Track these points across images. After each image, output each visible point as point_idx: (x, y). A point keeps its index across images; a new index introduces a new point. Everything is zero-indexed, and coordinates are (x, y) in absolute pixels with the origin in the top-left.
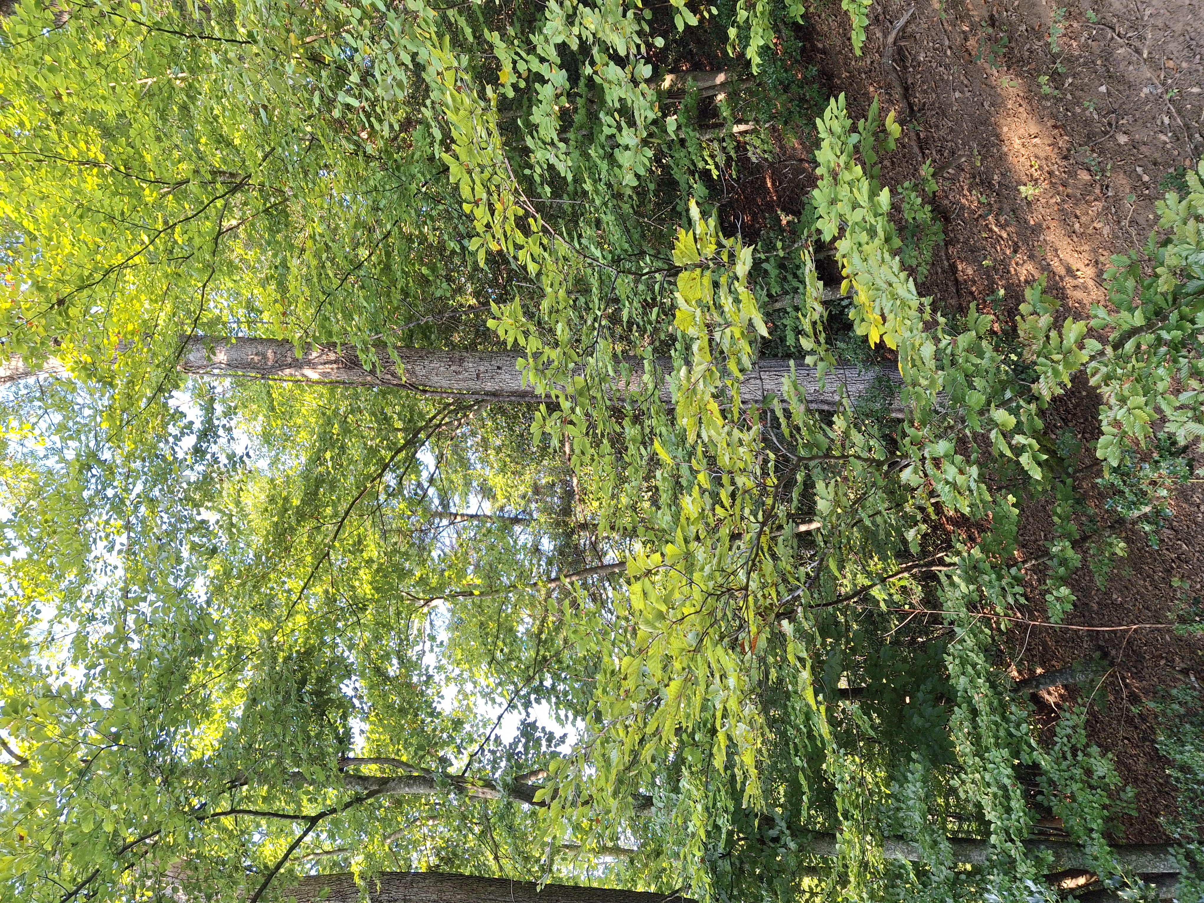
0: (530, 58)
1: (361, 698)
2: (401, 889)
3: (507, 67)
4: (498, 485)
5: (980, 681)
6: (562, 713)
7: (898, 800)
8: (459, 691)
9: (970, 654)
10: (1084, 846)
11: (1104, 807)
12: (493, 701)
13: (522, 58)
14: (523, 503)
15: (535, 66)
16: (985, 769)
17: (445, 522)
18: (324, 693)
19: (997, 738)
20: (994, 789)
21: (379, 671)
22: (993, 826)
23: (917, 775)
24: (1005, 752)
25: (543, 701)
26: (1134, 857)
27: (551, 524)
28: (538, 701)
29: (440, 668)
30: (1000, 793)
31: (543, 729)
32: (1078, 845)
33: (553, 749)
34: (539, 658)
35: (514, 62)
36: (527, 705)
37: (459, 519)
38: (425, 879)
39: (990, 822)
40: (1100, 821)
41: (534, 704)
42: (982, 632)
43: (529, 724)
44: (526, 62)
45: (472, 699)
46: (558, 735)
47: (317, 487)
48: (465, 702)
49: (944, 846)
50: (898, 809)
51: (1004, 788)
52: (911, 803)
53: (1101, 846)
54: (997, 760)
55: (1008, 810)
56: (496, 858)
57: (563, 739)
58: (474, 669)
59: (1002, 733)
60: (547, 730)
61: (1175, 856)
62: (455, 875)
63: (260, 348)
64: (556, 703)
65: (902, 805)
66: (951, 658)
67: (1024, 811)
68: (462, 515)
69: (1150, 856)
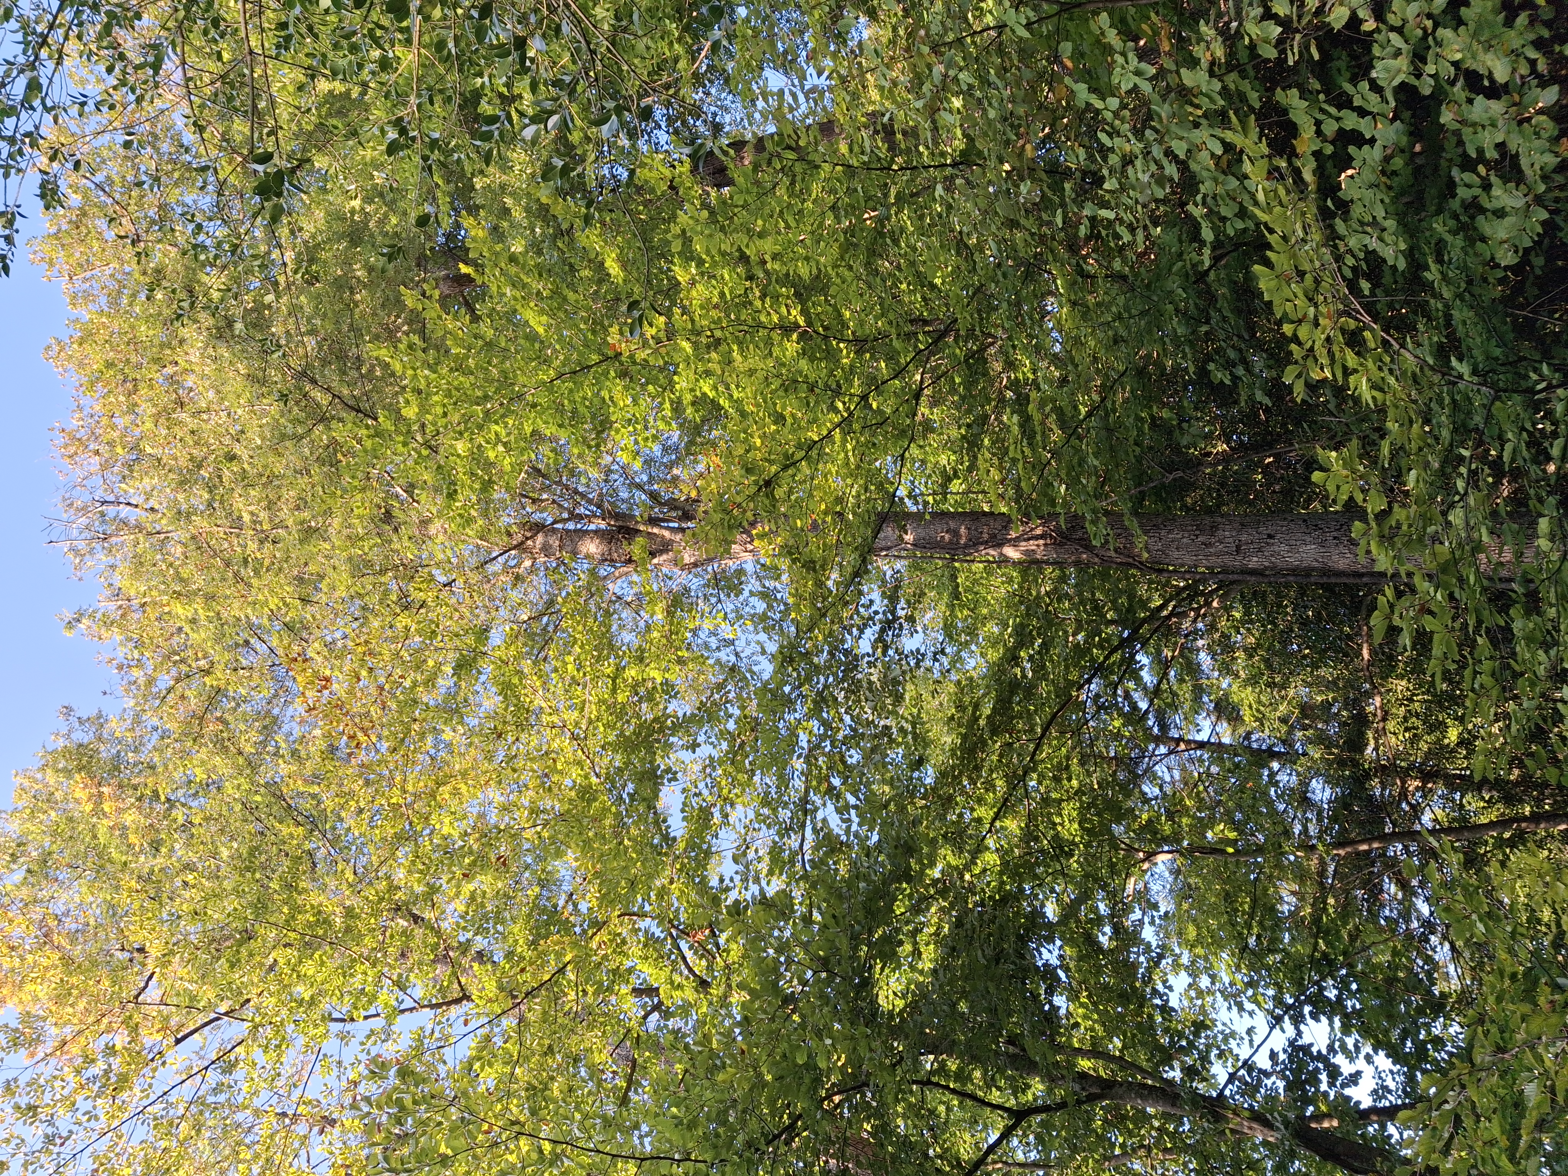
0: (1344, 113)
3: (1307, 131)
4: (1246, 702)
8: (1190, 985)
13: (1330, 115)
14: (1284, 729)
15: (1351, 121)
17: (1163, 750)
27: (1329, 763)
35: (1318, 123)
37: (1182, 746)
44: (1338, 119)
45: (1209, 999)
47: (1012, 693)
48: (1199, 1002)
63: (952, 525)
68: (1189, 742)
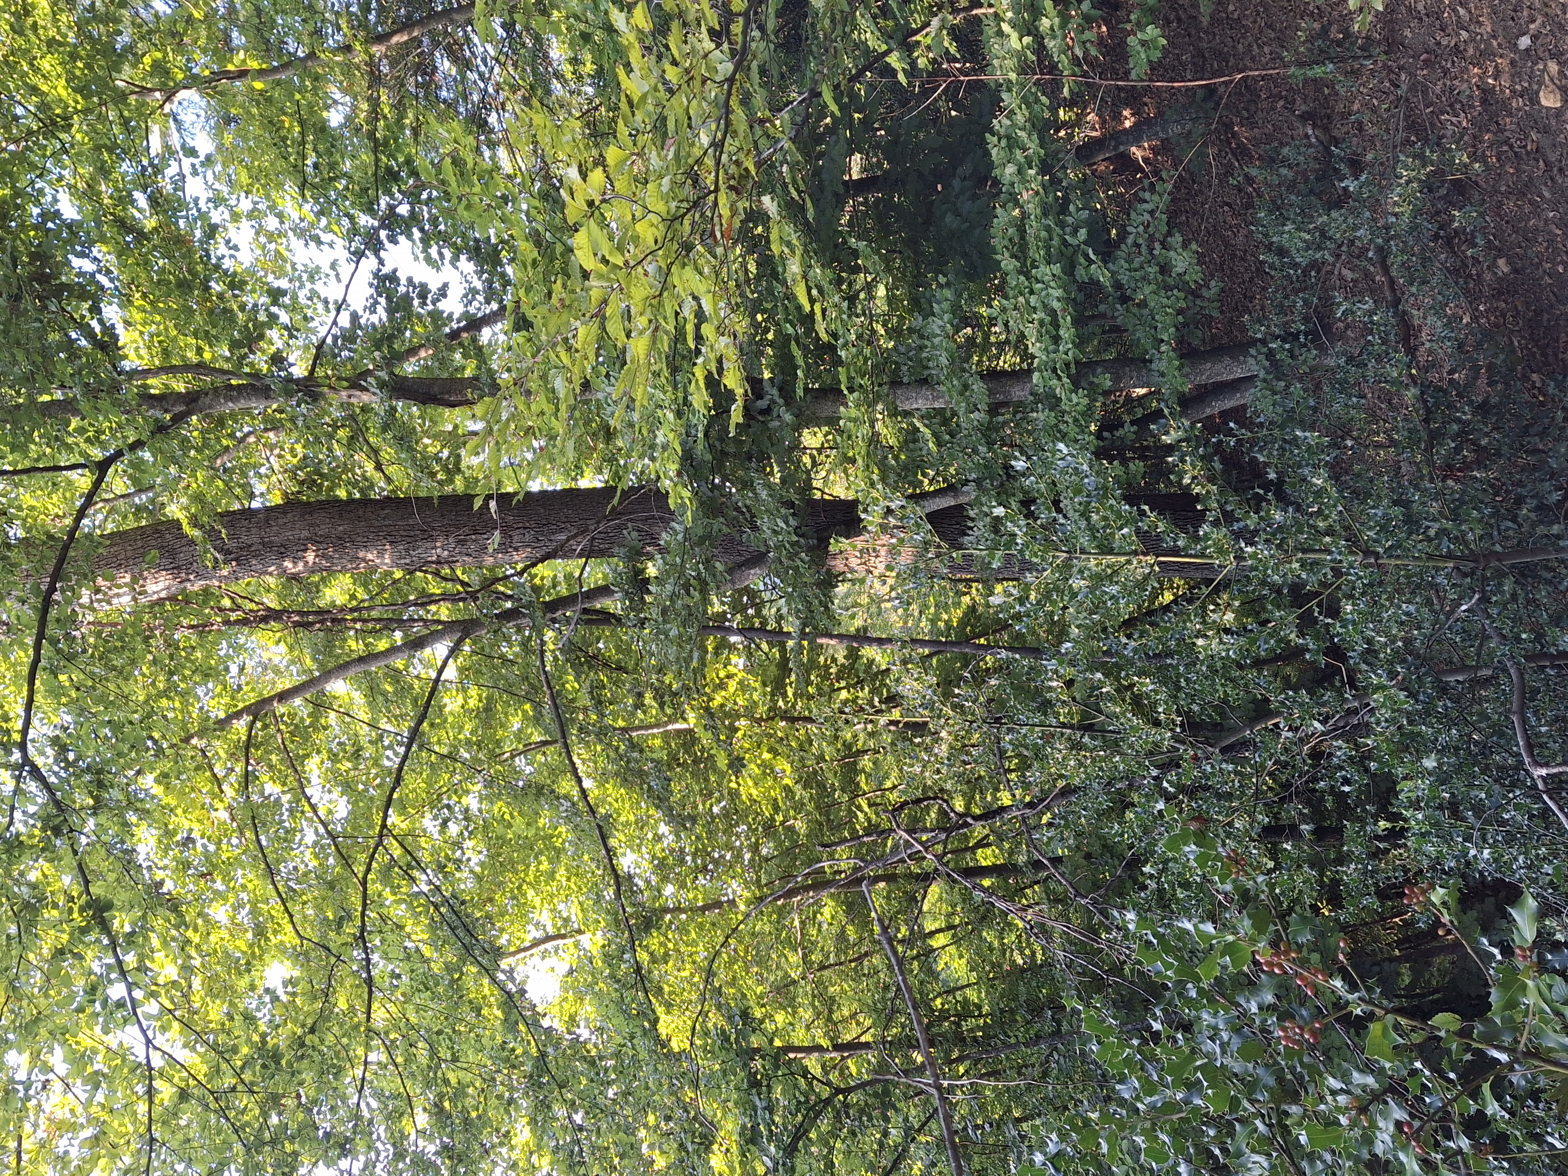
1: (108, 272)
2: (254, 531)
5: (1032, 172)
6: (434, 251)
7: (922, 337)
9: (1020, 133)
10: (1151, 361)
11: (1180, 312)
12: (319, 242)
16: (1032, 292)
18: (49, 276)
19: (1048, 248)
20: (1040, 315)
21: (124, 225)
22: (1036, 361)
23: (946, 305)
24: (1057, 268)
25: (402, 239)
26: (1209, 365)
28: (393, 240)
29: (218, 201)
30: (1048, 319)
31: (410, 280)
32: (1145, 361)
33: (430, 307)
34: (381, 172)
36: (376, 246)
38: (285, 513)
39: (1033, 357)
40: (1172, 330)
41: (388, 245)
42: (1037, 101)
43: (387, 277)
46: (434, 287)
49: (978, 387)
50: (921, 348)
51: (1053, 313)
52: (936, 341)
53: (1170, 360)
54: (1046, 278)
55: (1056, 339)
56: (379, 467)
57: (443, 292)
58: (274, 194)
59: (1055, 242)
60: (416, 281)
61: (1255, 357)
62: (328, 502)
64: (422, 240)
65: (926, 342)
66: (995, 139)
67: (1073, 342)
69: (1227, 360)
